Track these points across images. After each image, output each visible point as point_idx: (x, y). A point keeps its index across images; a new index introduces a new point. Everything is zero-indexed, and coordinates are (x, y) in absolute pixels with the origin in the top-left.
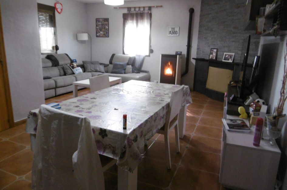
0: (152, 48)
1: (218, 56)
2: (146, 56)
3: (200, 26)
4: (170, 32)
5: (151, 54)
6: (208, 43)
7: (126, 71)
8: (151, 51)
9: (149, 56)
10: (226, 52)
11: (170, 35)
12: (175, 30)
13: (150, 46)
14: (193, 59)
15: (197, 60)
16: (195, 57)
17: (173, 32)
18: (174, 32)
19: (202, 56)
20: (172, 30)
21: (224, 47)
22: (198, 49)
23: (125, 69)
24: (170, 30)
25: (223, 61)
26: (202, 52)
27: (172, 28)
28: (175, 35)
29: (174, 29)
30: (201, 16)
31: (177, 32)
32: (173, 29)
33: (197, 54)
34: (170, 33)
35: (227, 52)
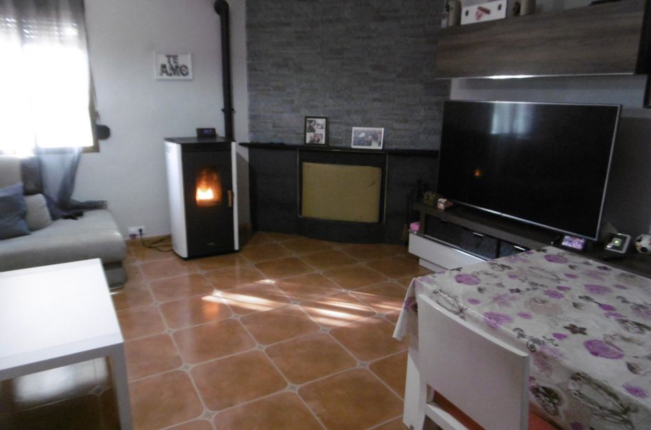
0: (103, 121)
1: (331, 136)
2: (86, 150)
3: (253, 55)
4: (164, 66)
5: (102, 143)
6: (292, 101)
8: (102, 132)
9: (96, 149)
10: (356, 126)
11: (165, 76)
12: (181, 62)
13: (94, 115)
14: (242, 144)
15: (251, 146)
16: (247, 141)
17: (172, 68)
18: (178, 70)
19: (275, 136)
20: (169, 62)
21: (349, 113)
22: (253, 117)
24: (164, 61)
25: (353, 147)
26: (271, 125)
27: (169, 57)
28: (181, 77)
29: (175, 57)
30: (249, 26)
31: (186, 67)
32: (172, 59)
33: (253, 129)
34: (163, 72)
35: (360, 126)
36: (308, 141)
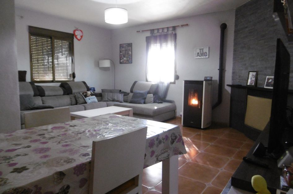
0: (178, 74)
1: (259, 82)
2: (171, 83)
3: (235, 44)
4: (198, 53)
5: (176, 81)
6: (245, 64)
7: (146, 100)
8: (177, 77)
9: (174, 83)
10: (268, 76)
11: (198, 57)
12: (204, 51)
13: (176, 72)
14: (228, 85)
15: (232, 86)
16: (231, 84)
17: (201, 53)
18: (203, 54)
19: (239, 82)
20: (200, 52)
21: (266, 68)
22: (233, 73)
23: (145, 99)
24: (198, 51)
25: (265, 87)
26: (238, 76)
27: (200, 49)
28: (204, 57)
29: (202, 49)
30: (236, 32)
31: (207, 53)
32: (201, 50)
33: (233, 79)
34: (198, 56)
35: (270, 76)
36: (248, 84)
